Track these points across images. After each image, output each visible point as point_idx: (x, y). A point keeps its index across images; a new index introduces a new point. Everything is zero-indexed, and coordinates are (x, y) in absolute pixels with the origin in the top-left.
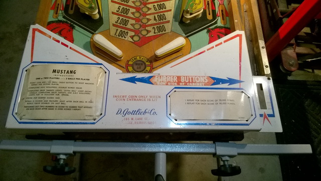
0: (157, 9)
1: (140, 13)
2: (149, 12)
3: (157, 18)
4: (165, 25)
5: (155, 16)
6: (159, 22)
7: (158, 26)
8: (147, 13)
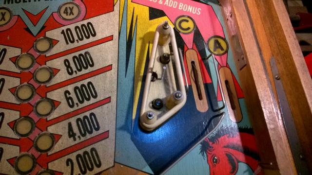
0: (76, 101)
1: (31, 120)
2: (55, 115)
3: (76, 129)
4: (98, 146)
5: (70, 124)
6: (83, 139)
7: (81, 152)
8: (50, 118)
